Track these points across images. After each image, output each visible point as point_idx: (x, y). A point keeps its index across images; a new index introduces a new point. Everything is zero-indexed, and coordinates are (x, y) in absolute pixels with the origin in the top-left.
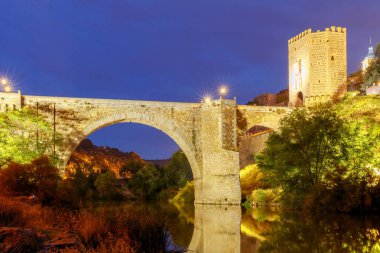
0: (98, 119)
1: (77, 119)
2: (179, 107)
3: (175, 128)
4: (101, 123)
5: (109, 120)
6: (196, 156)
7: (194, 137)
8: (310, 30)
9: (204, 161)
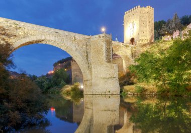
0: (24, 37)
1: (7, 35)
2: (79, 37)
3: (77, 49)
4: (27, 40)
5: (33, 38)
6: (88, 67)
7: (87, 56)
8: (139, 6)
9: (93, 70)
